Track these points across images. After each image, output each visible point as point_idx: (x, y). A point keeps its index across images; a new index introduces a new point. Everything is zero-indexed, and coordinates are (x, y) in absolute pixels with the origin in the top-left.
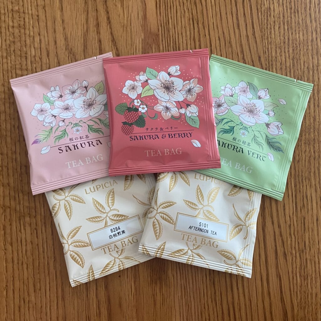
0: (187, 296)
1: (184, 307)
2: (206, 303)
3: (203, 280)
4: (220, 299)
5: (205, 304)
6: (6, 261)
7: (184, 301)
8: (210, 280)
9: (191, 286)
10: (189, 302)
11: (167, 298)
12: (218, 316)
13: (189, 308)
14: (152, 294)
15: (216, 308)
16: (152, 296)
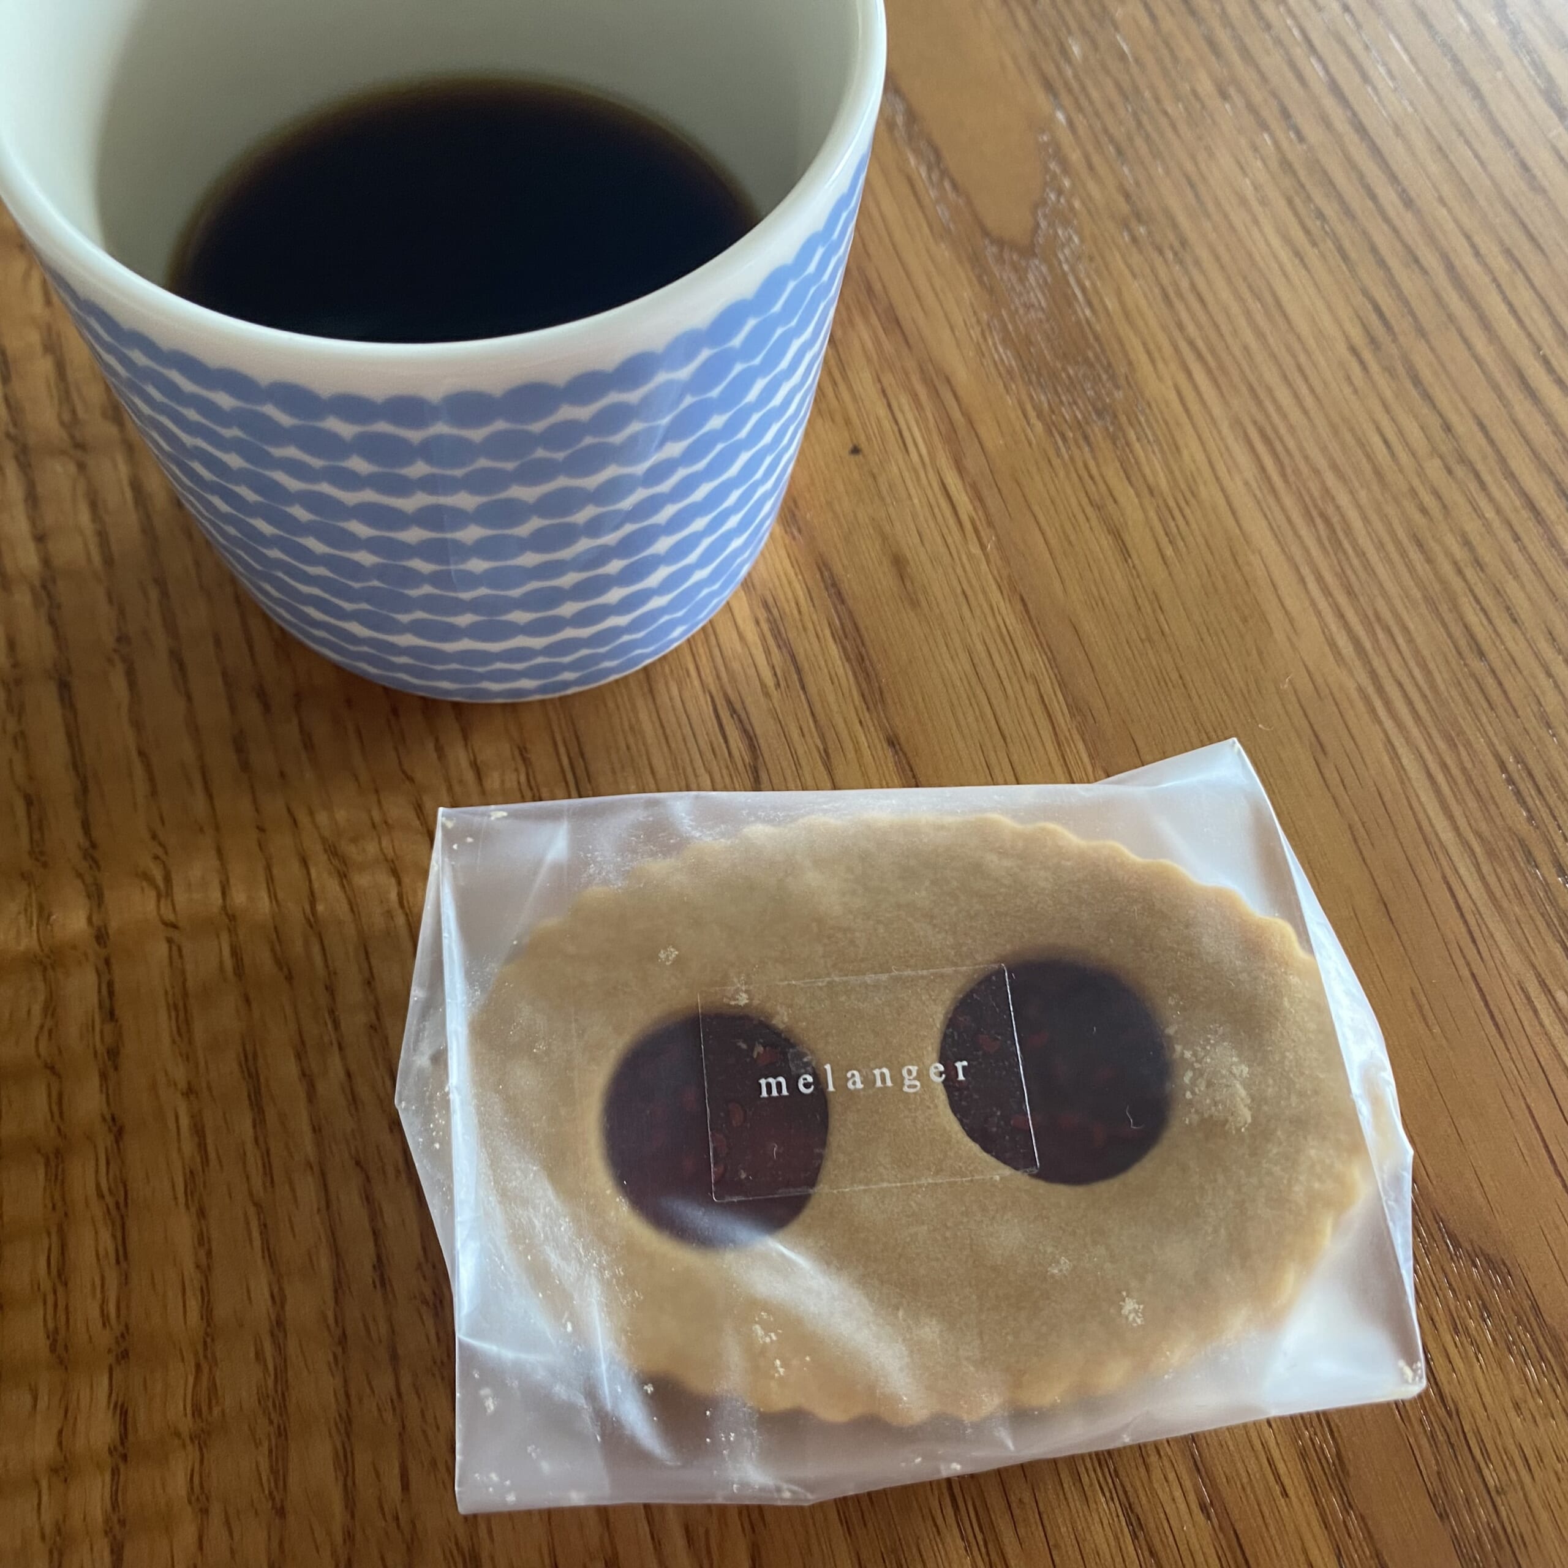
0: (1297, 471)
1: (1304, 532)
2: (1416, 482)
3: (1349, 379)
4: (1489, 450)
5: (1413, 492)
6: (94, 505)
7: (1288, 501)
8: (1390, 371)
9: (1295, 415)
10: (1320, 503)
11: (1183, 504)
12: (1517, 539)
13: (1334, 531)
14: (1085, 501)
15: (1491, 499)
16: (1089, 510)
